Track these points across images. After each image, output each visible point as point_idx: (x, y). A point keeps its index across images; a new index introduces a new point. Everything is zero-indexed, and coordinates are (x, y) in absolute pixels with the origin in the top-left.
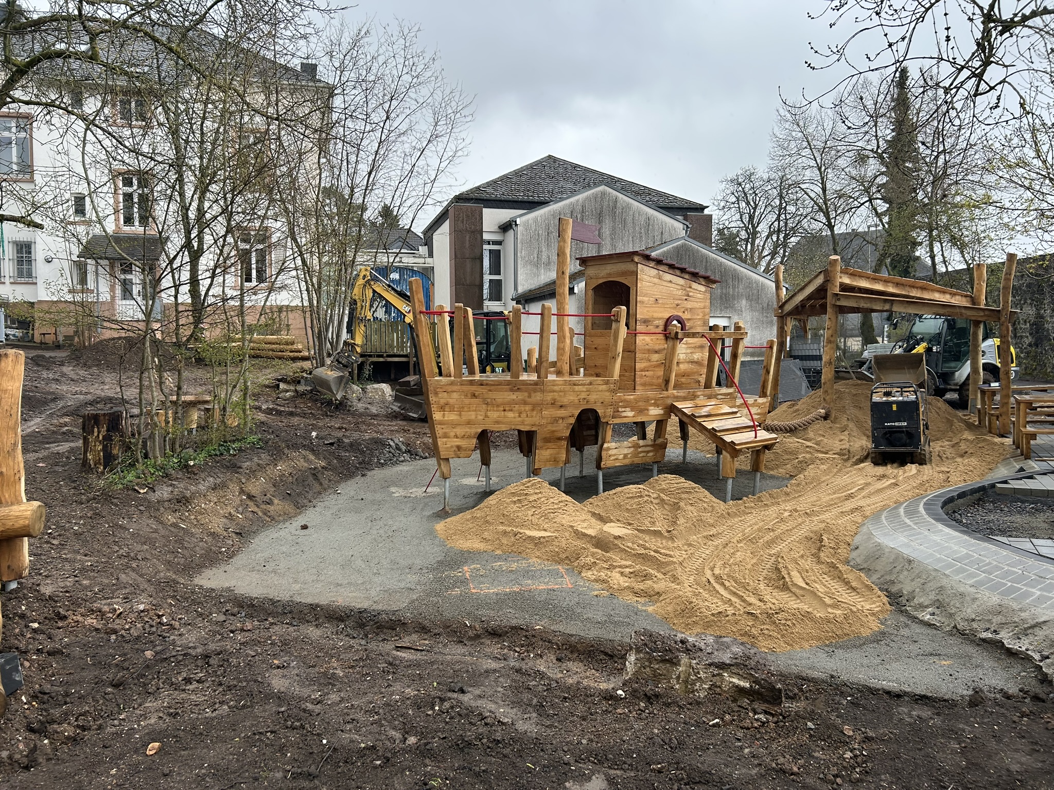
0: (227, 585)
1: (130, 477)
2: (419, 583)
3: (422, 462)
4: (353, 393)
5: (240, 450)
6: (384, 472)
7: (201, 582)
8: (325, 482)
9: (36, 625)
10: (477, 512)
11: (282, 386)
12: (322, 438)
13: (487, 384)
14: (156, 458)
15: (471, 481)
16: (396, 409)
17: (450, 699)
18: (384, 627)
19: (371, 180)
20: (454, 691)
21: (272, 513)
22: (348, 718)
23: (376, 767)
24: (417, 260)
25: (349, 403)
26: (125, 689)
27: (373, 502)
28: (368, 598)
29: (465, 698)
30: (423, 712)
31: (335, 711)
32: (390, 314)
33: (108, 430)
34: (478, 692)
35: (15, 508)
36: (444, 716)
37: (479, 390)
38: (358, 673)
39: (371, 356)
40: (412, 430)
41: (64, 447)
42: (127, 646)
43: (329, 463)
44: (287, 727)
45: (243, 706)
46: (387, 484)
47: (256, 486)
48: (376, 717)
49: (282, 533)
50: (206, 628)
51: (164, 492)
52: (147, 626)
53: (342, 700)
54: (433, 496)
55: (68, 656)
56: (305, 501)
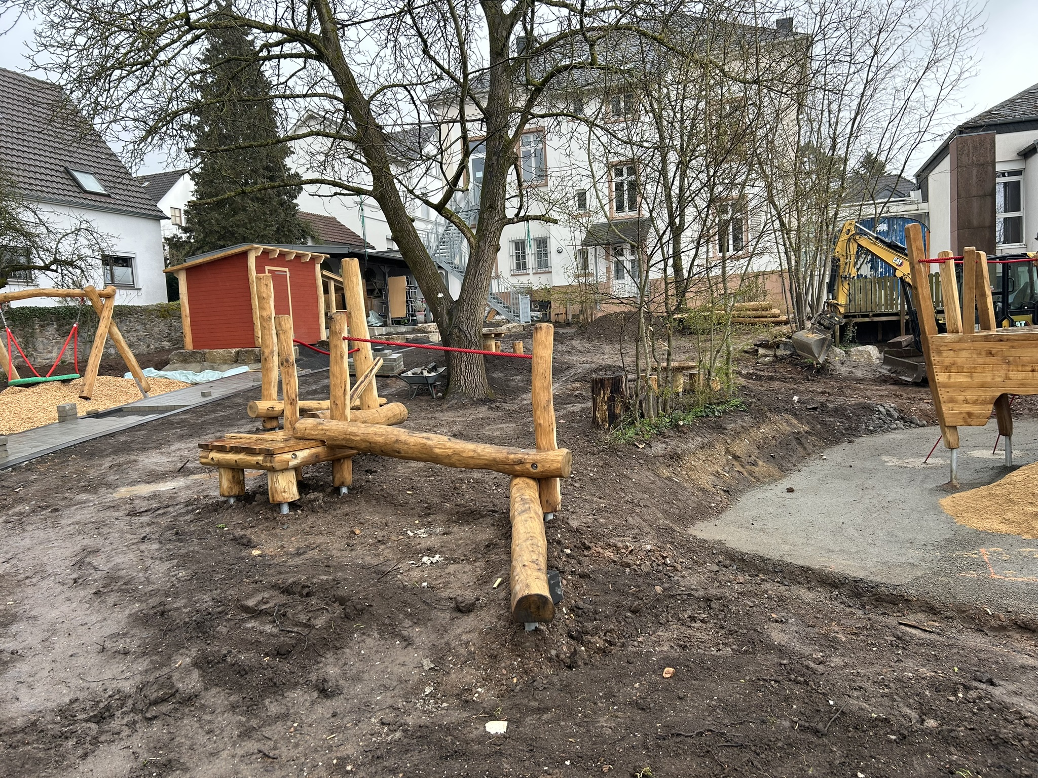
0: (718, 538)
1: (631, 433)
2: (923, 559)
3: (919, 430)
4: (836, 356)
5: (724, 412)
6: (874, 439)
7: (695, 533)
8: (810, 448)
9: (568, 551)
10: (996, 488)
11: (761, 351)
12: (804, 403)
13: (1008, 340)
14: (650, 417)
15: (986, 454)
16: (886, 372)
17: (976, 688)
18: (883, 600)
19: (855, 126)
20: (980, 681)
21: (757, 474)
22: (856, 685)
23: (890, 741)
24: (907, 208)
25: (832, 367)
26: (640, 616)
27: (863, 470)
28: (864, 568)
29: (997, 692)
30: (944, 696)
31: (840, 675)
32: (877, 270)
33: (611, 392)
34: (1012, 687)
35: (550, 453)
36: (971, 705)
37: (996, 347)
38: (863, 641)
39: (854, 317)
40: (905, 395)
41: (577, 407)
42: (640, 580)
43: (813, 428)
44: (790, 680)
45: (746, 651)
46: (877, 453)
47: (742, 447)
48: (886, 690)
49: (768, 494)
50: (705, 574)
51: (658, 448)
52: (654, 564)
53: (846, 666)
54: (935, 468)
55: (594, 580)
56: (789, 465)
